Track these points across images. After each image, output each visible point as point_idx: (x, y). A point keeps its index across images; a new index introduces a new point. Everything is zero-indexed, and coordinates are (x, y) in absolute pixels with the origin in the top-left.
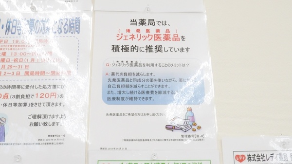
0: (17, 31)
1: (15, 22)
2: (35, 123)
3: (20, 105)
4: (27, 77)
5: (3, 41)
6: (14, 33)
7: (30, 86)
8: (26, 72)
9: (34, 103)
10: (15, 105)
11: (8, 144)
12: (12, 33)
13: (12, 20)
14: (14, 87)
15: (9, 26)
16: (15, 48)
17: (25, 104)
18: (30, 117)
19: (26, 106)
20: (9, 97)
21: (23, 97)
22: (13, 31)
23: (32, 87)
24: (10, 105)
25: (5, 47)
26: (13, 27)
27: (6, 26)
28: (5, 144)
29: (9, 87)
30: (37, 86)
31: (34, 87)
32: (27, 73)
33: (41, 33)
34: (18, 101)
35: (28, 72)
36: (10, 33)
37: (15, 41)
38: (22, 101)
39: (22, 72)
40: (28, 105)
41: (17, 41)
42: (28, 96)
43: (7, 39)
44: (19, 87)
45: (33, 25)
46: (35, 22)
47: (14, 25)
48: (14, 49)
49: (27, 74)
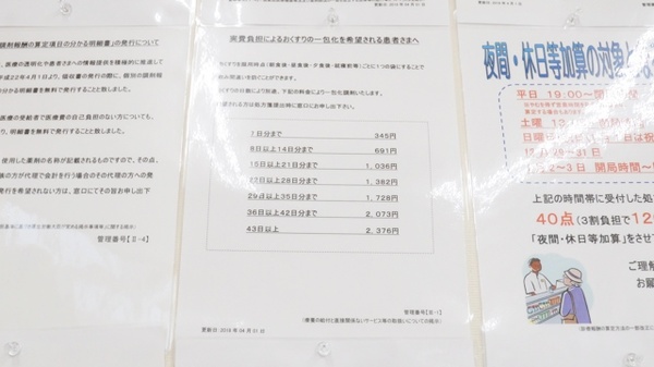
0: (550, 71)
1: (540, 50)
2: (648, 280)
3: (604, 239)
4: (603, 177)
5: (527, 93)
6: (546, 76)
7: (615, 196)
8: (597, 164)
9: (634, 234)
10: (593, 238)
11: (599, 328)
12: (541, 76)
13: (532, 46)
14: (579, 198)
15: (530, 60)
16: (558, 109)
17: (615, 238)
18: (633, 266)
19: (618, 241)
20: (574, 220)
21: (605, 220)
22: (543, 72)
23: (621, 198)
24: (582, 239)
25: (534, 108)
26: (539, 61)
27: (524, 59)
28: (593, 328)
29: (568, 198)
30: (631, 197)
31: (625, 199)
32: (600, 167)
33: (606, 75)
34: (598, 230)
35: (603, 164)
36: (536, 75)
37: (553, 94)
38: (608, 230)
39: (590, 164)
40: (621, 238)
41: (558, 95)
42: (616, 220)
43: (533, 88)
44: (590, 198)
45: (583, 57)
46: (585, 50)
47: (541, 56)
48: (556, 112)
49: (600, 169)
